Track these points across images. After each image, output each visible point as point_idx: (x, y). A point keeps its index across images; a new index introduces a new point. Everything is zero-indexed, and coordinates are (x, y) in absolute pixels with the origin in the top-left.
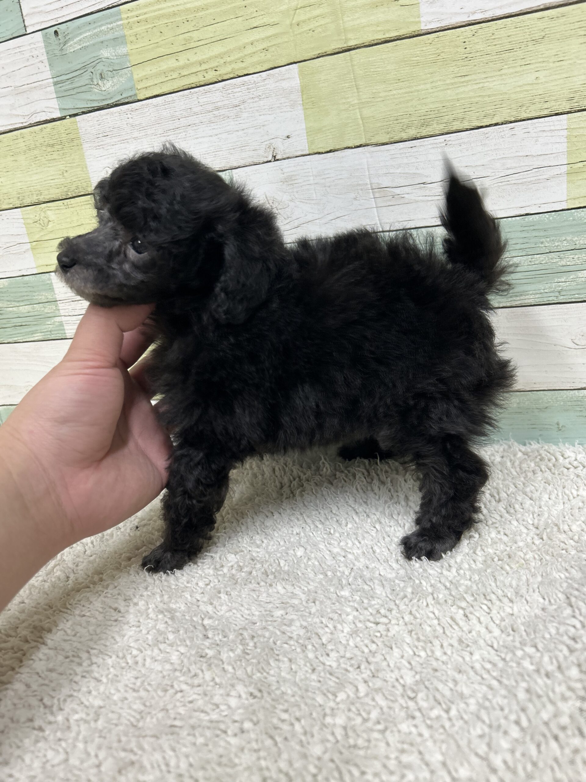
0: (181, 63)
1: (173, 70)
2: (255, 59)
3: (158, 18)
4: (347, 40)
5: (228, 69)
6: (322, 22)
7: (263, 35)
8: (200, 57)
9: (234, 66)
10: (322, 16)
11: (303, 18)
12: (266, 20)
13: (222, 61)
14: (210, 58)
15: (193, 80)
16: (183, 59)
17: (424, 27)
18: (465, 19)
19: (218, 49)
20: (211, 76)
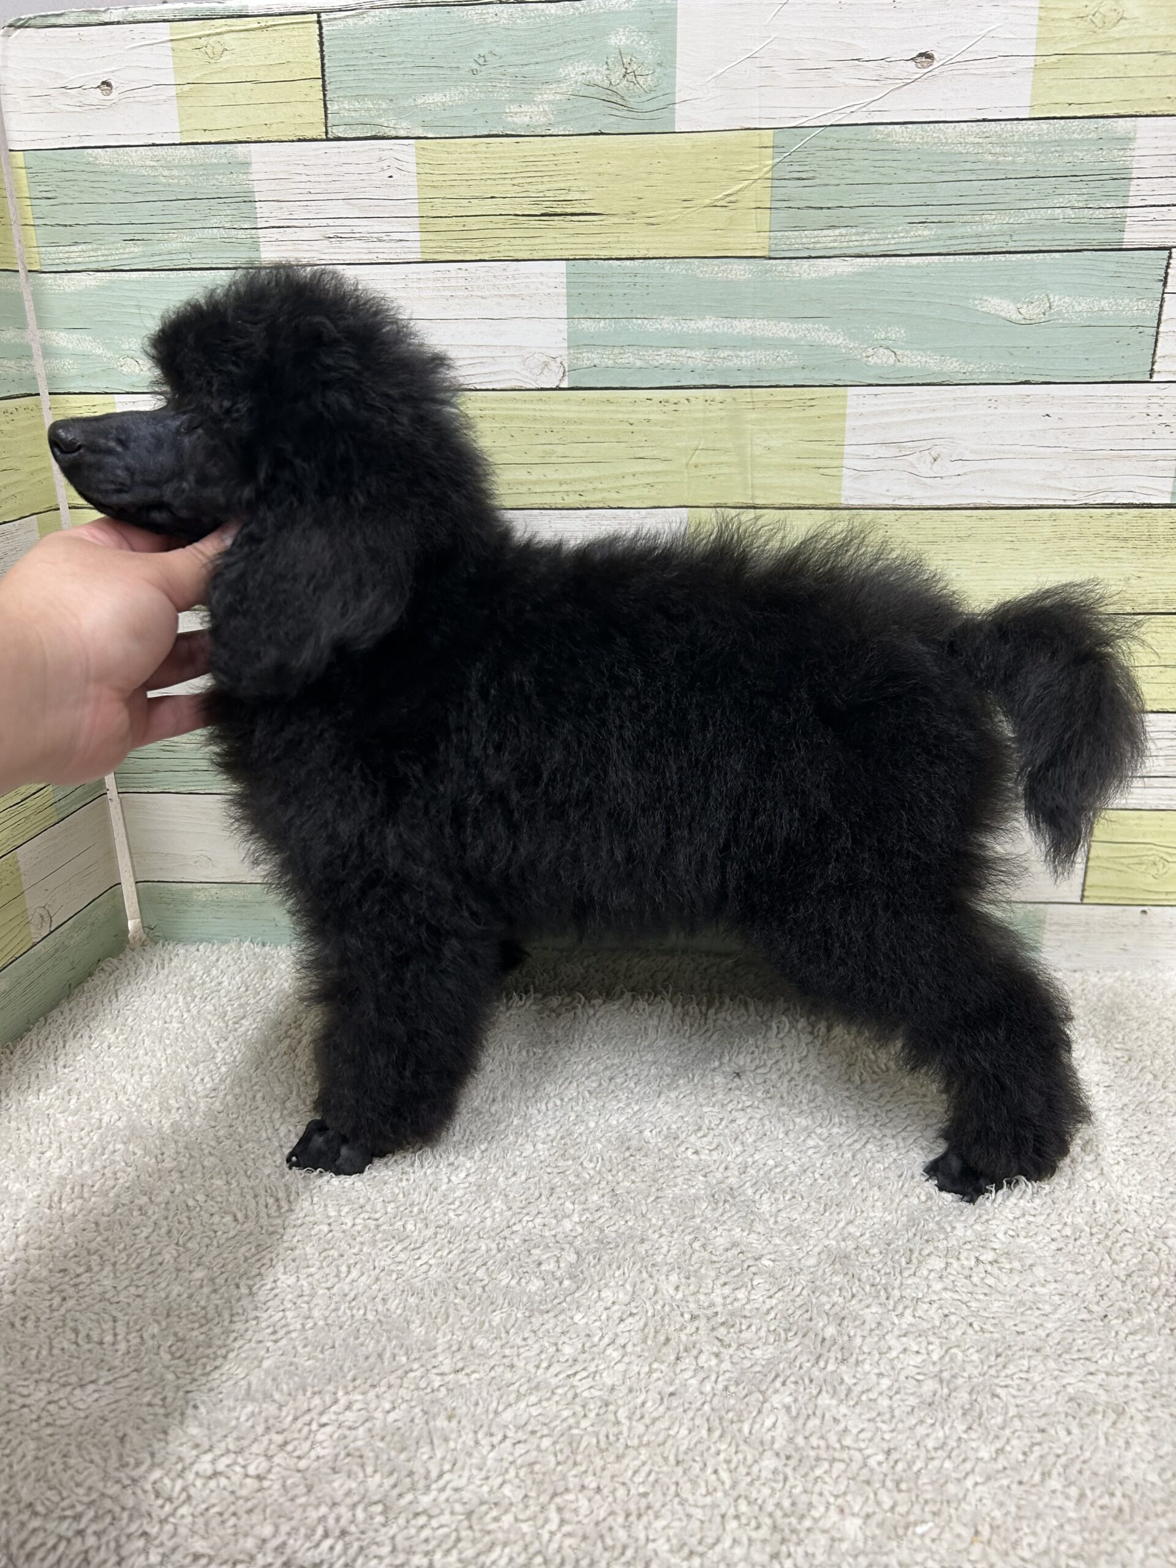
0: (534, 477)
1: (521, 483)
2: (635, 493)
3: (511, 418)
4: (753, 497)
5: (598, 496)
6: (727, 470)
7: (649, 469)
8: (561, 476)
9: (606, 495)
10: (728, 465)
11: (702, 460)
12: (655, 453)
13: (591, 486)
14: (575, 480)
15: (548, 500)
16: (537, 473)
17: (844, 502)
18: (890, 502)
19: (587, 472)
20: (572, 500)
